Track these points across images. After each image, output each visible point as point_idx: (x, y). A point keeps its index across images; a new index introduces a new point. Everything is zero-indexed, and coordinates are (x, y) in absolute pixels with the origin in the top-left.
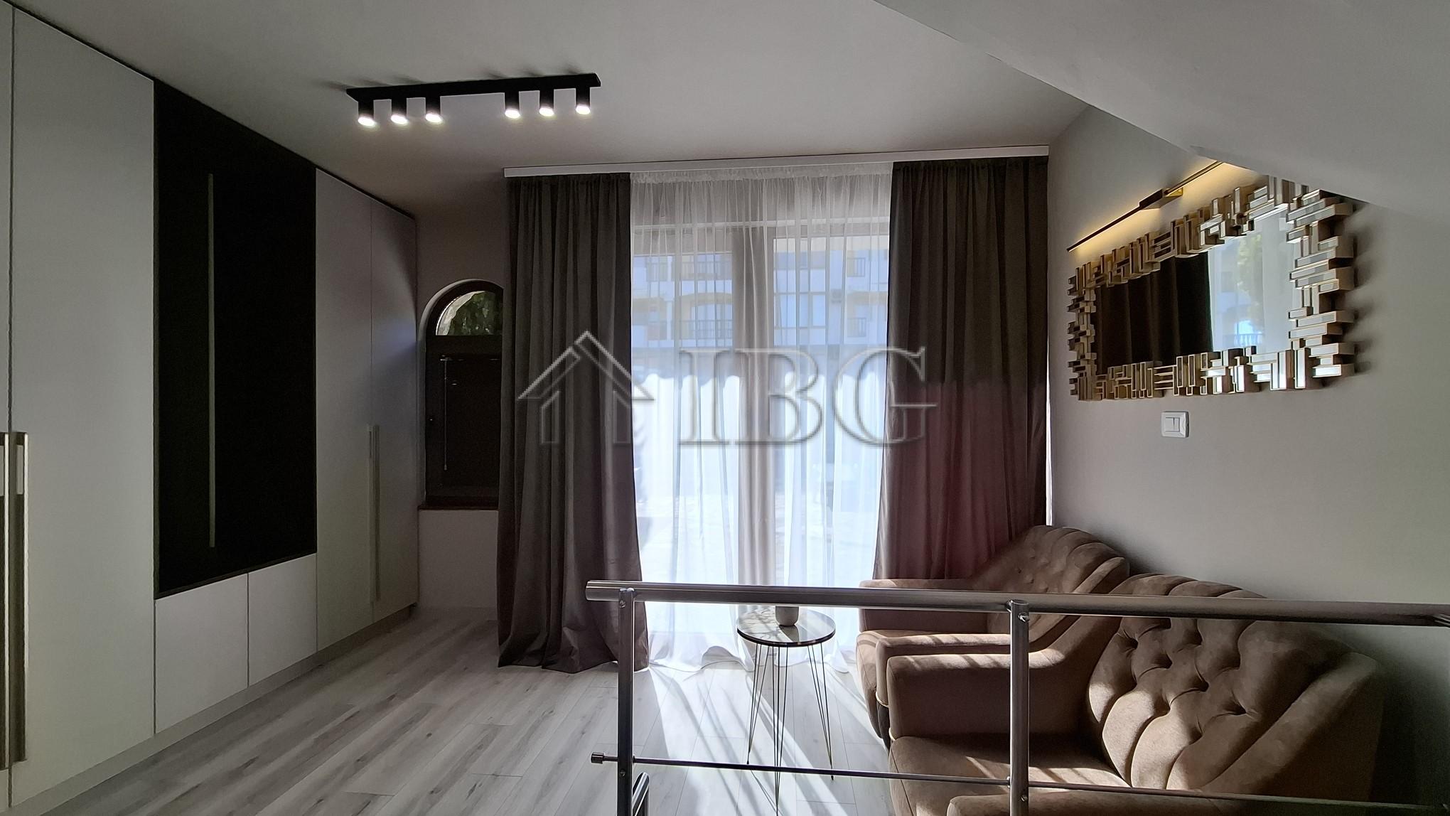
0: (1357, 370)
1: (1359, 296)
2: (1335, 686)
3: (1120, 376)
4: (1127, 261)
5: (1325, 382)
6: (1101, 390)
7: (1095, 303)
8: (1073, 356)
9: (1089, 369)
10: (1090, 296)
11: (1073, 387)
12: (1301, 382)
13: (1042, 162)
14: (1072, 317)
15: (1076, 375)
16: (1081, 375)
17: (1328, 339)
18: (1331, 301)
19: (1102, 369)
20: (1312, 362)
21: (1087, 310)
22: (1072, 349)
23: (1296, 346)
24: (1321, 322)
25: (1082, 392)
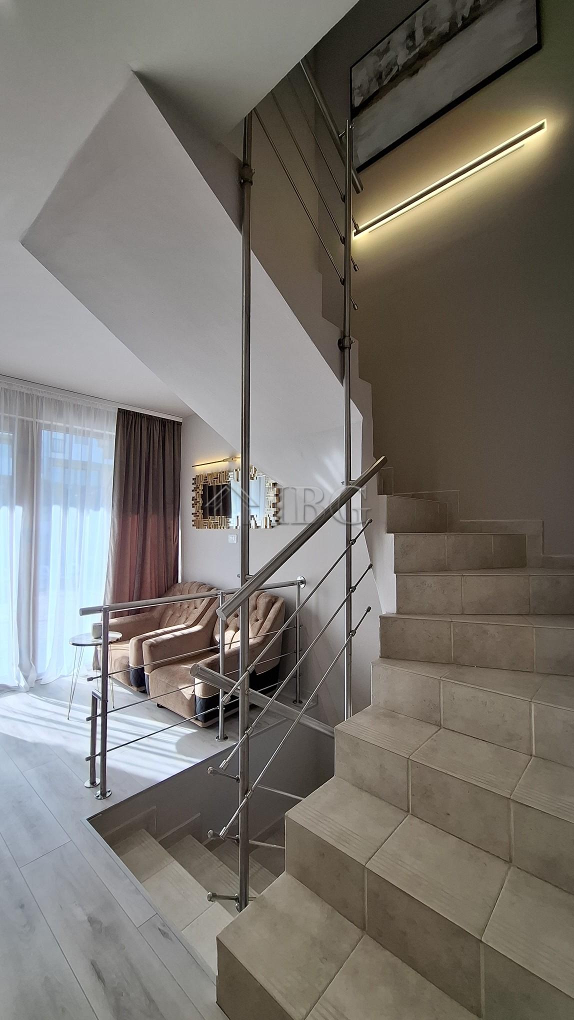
0: (279, 524)
1: (280, 504)
2: (277, 606)
3: (214, 520)
4: (218, 478)
5: (273, 527)
6: (206, 525)
7: (202, 490)
8: (194, 510)
9: (201, 516)
10: (201, 488)
11: (193, 523)
12: (268, 527)
13: (179, 424)
14: (194, 494)
15: (194, 518)
16: (197, 518)
17: (274, 515)
18: (274, 505)
19: (205, 517)
20: (271, 521)
21: (200, 493)
22: (193, 507)
23: (267, 517)
24: (273, 510)
25: (197, 525)
